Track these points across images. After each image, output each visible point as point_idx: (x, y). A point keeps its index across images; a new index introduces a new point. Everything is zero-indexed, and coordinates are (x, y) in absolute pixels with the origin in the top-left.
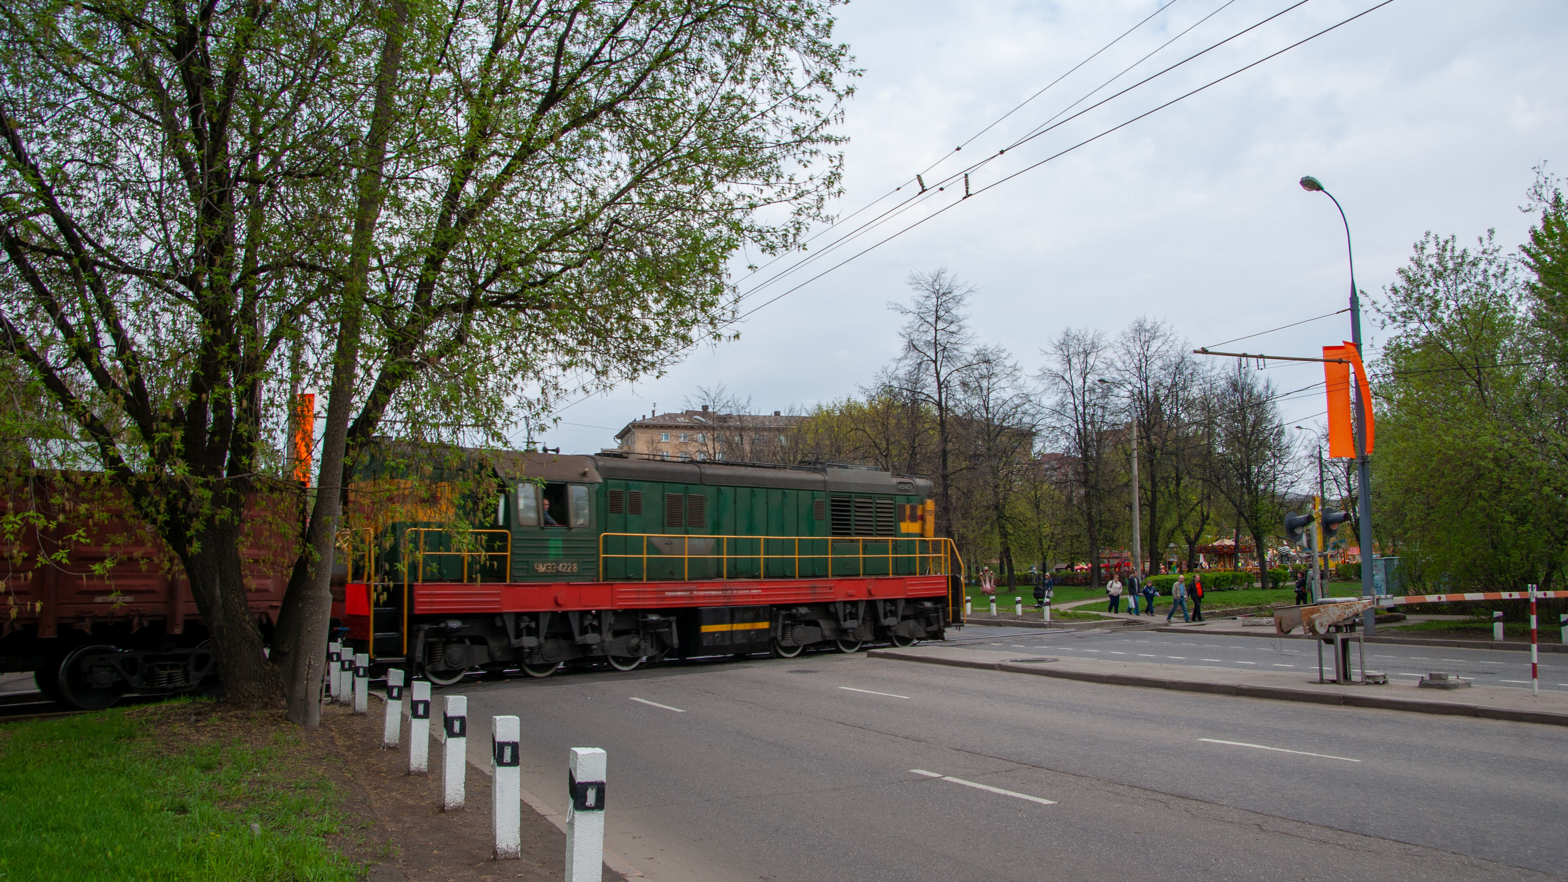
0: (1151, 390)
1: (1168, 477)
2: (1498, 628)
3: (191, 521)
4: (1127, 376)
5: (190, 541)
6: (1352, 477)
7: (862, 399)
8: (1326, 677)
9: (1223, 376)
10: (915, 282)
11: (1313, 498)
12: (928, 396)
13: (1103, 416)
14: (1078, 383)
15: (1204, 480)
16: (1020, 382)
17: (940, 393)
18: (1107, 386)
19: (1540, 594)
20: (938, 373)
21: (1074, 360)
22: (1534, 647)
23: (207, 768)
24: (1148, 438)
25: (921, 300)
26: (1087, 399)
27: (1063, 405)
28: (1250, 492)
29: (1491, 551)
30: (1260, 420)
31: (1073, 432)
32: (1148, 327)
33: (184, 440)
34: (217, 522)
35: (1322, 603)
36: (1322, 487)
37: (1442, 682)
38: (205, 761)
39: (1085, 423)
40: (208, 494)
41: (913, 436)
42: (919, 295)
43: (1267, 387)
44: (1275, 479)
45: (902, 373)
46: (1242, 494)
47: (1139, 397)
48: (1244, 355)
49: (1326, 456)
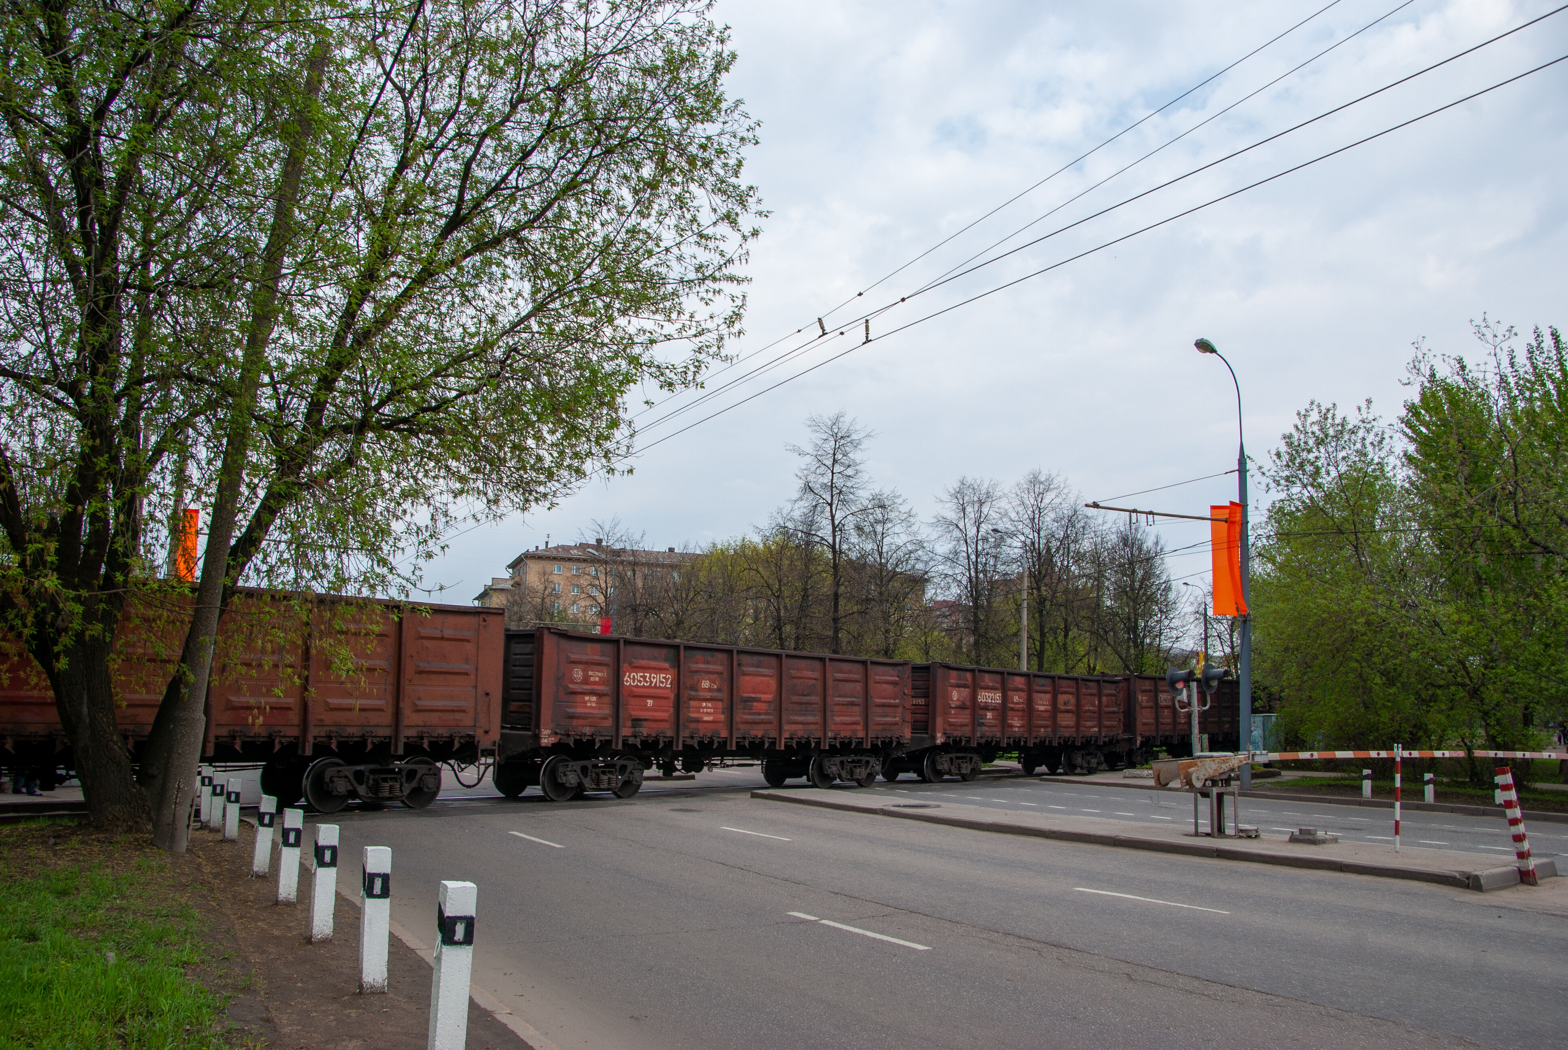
0: (1043, 541)
1: (1057, 628)
2: (1367, 785)
3: (60, 635)
4: (1020, 527)
5: (57, 657)
6: (1235, 635)
7: (757, 539)
8: (1200, 830)
9: (1114, 530)
10: (814, 424)
11: (1197, 654)
12: (822, 539)
13: (995, 566)
14: (972, 532)
15: (1092, 633)
16: (915, 528)
17: (834, 537)
18: (1000, 536)
19: (1406, 754)
20: (833, 517)
21: (969, 509)
22: (1398, 804)
23: (62, 894)
24: (1039, 589)
25: (820, 442)
26: (980, 548)
27: (956, 553)
28: (1136, 646)
29: (1362, 710)
30: (1148, 575)
31: (965, 581)
32: (1042, 479)
33: (58, 552)
34: (87, 638)
35: (1199, 757)
36: (1206, 643)
37: (1311, 837)
38: (61, 886)
39: (976, 572)
40: (79, 609)
41: (806, 576)
42: (818, 437)
43: (1157, 543)
44: (1161, 634)
45: (797, 514)
46: (1129, 647)
47: (1031, 548)
48: (1135, 511)
49: (1210, 613)
